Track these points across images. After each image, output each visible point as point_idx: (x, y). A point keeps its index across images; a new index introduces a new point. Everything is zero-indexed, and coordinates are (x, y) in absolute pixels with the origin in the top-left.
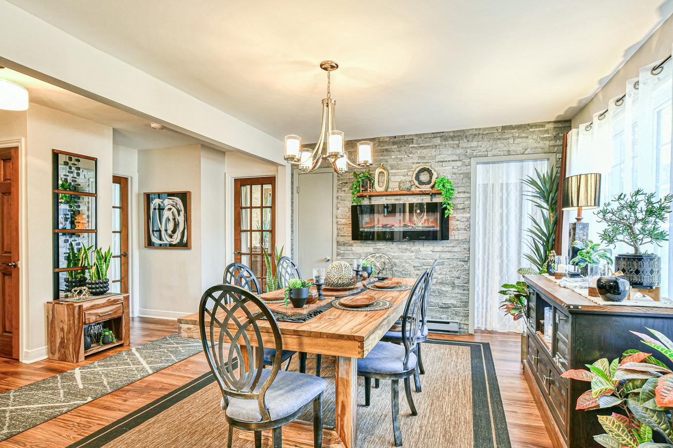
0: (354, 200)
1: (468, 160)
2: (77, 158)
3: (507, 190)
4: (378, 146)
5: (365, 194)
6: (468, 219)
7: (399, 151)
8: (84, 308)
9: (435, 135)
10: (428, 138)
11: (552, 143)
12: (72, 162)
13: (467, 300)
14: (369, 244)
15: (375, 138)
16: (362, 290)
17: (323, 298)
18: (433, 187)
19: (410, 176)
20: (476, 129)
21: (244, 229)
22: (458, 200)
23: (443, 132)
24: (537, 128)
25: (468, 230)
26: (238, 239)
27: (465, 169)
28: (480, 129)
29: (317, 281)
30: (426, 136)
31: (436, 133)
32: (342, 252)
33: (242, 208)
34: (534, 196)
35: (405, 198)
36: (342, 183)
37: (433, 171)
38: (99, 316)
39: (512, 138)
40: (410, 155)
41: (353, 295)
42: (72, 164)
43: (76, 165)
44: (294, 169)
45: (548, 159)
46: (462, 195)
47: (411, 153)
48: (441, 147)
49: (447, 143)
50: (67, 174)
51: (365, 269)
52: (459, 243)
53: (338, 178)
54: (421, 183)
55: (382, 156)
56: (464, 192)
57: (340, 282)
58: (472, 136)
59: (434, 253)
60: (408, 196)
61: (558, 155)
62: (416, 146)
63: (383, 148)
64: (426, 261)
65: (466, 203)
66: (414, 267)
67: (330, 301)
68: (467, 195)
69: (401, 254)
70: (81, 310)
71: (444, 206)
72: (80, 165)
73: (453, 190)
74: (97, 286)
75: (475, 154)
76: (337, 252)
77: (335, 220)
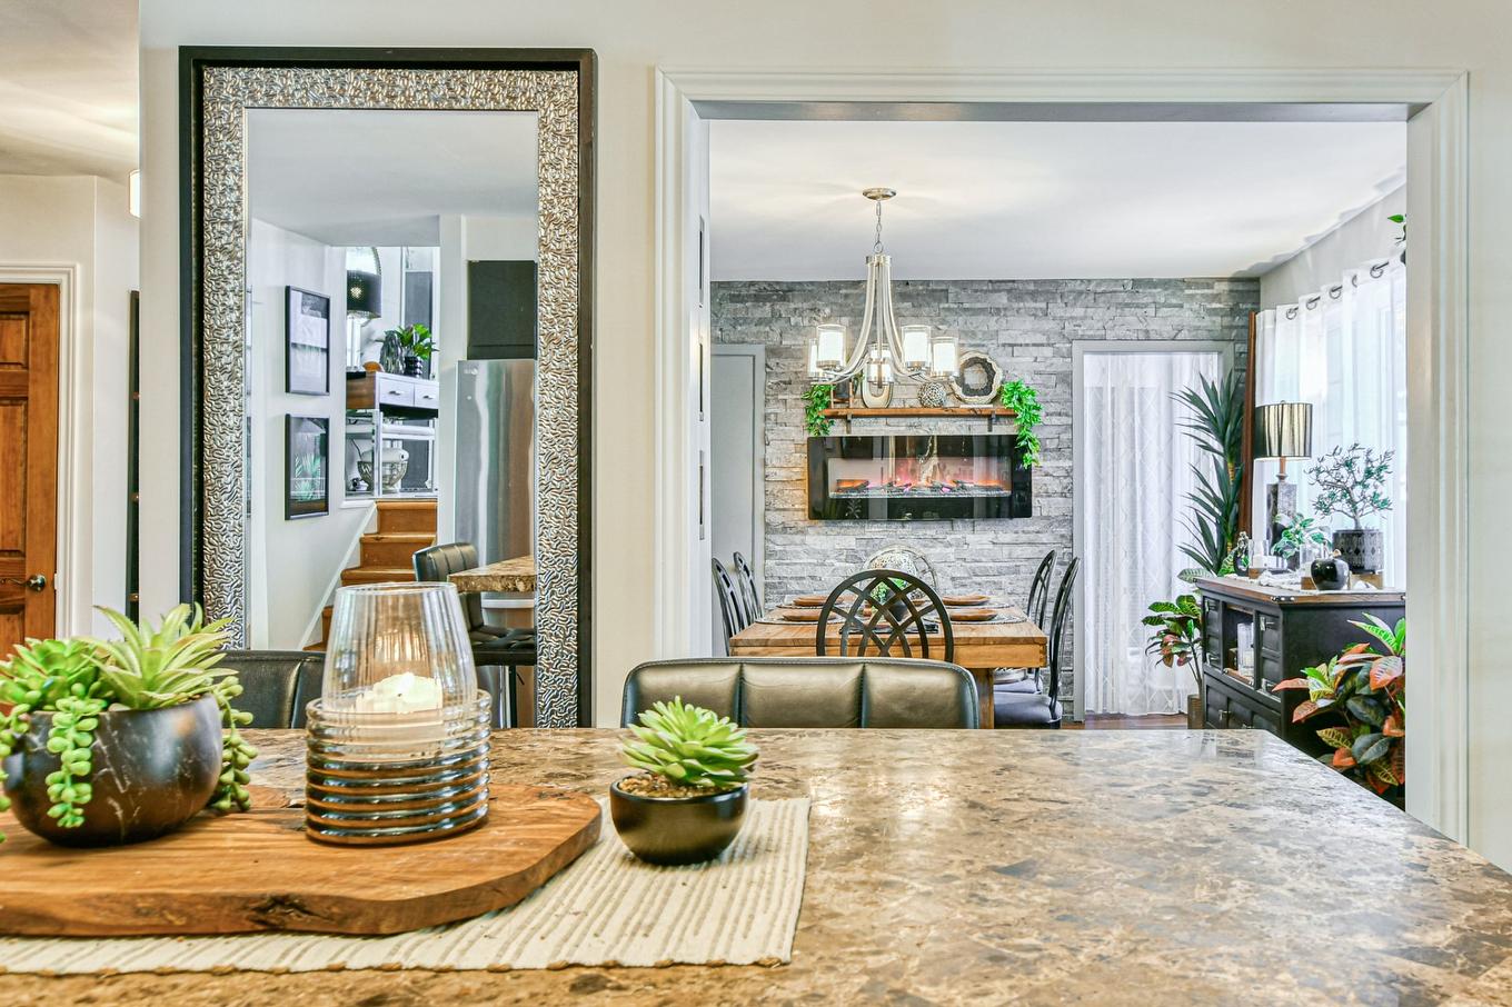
0: (812, 425)
1: (1067, 345)
3: (1141, 410)
6: (1069, 473)
7: (916, 315)
9: (996, 285)
10: (982, 291)
11: (1227, 321)
14: (848, 527)
18: (995, 401)
20: (1082, 280)
22: (1047, 429)
23: (1014, 281)
24: (1198, 289)
25: (1068, 495)
27: (1059, 364)
28: (1089, 281)
30: (976, 287)
31: (998, 281)
32: (777, 548)
34: (1197, 427)
35: (931, 422)
36: (777, 384)
37: (994, 367)
39: (1153, 305)
40: (940, 327)
45: (1220, 353)
46: (1055, 420)
47: (943, 322)
48: (1008, 313)
49: (1021, 305)
52: (1051, 524)
53: (768, 370)
54: (969, 391)
56: (1060, 414)
58: (1074, 294)
59: (997, 548)
60: (938, 419)
61: (1238, 346)
62: (955, 306)
64: (979, 564)
65: (1064, 437)
66: (953, 579)
68: (1065, 420)
71: (1022, 443)
73: (1038, 409)
75: (1080, 333)
76: (766, 548)
77: (759, 470)
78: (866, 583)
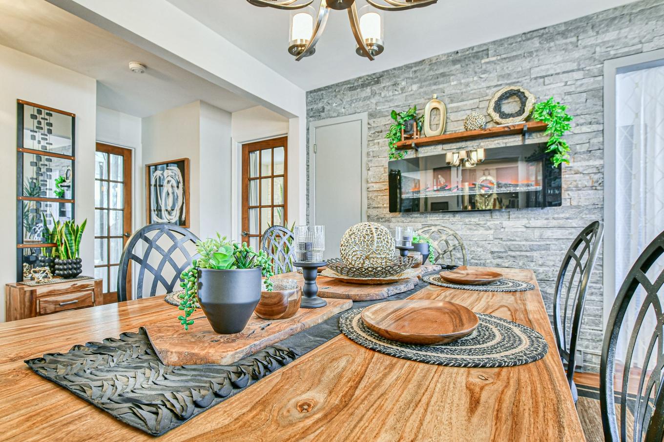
0: (393, 154)
1: (599, 66)
2: (48, 112)
4: (430, 70)
5: (408, 142)
6: (599, 170)
7: (465, 73)
8: (37, 293)
9: (528, 36)
10: (516, 42)
12: (43, 116)
13: (599, 313)
15: (424, 60)
16: (417, 287)
17: (319, 301)
18: (528, 119)
19: (483, 108)
21: (253, 205)
22: (578, 136)
23: (545, 28)
25: (599, 188)
26: (246, 218)
27: (590, 84)
28: (622, 7)
29: (305, 257)
30: (512, 41)
31: (530, 32)
33: (250, 179)
35: (475, 142)
36: (374, 133)
37: (527, 94)
38: (60, 305)
40: (482, 76)
41: (399, 296)
42: (42, 118)
43: (47, 120)
44: (310, 121)
46: (585, 129)
47: (485, 72)
49: (552, 44)
50: (36, 129)
51: (417, 247)
52: (580, 212)
53: (369, 126)
54: (505, 115)
55: (435, 84)
56: (590, 123)
57: (367, 264)
58: (606, 22)
59: (529, 231)
62: (494, 59)
63: (437, 72)
64: (514, 243)
65: (594, 141)
66: (492, 253)
67: (336, 311)
68: (595, 127)
69: (469, 232)
70: (34, 296)
71: (553, 148)
72: (51, 120)
73: (569, 120)
74: (65, 267)
75: (612, 53)
77: (364, 186)
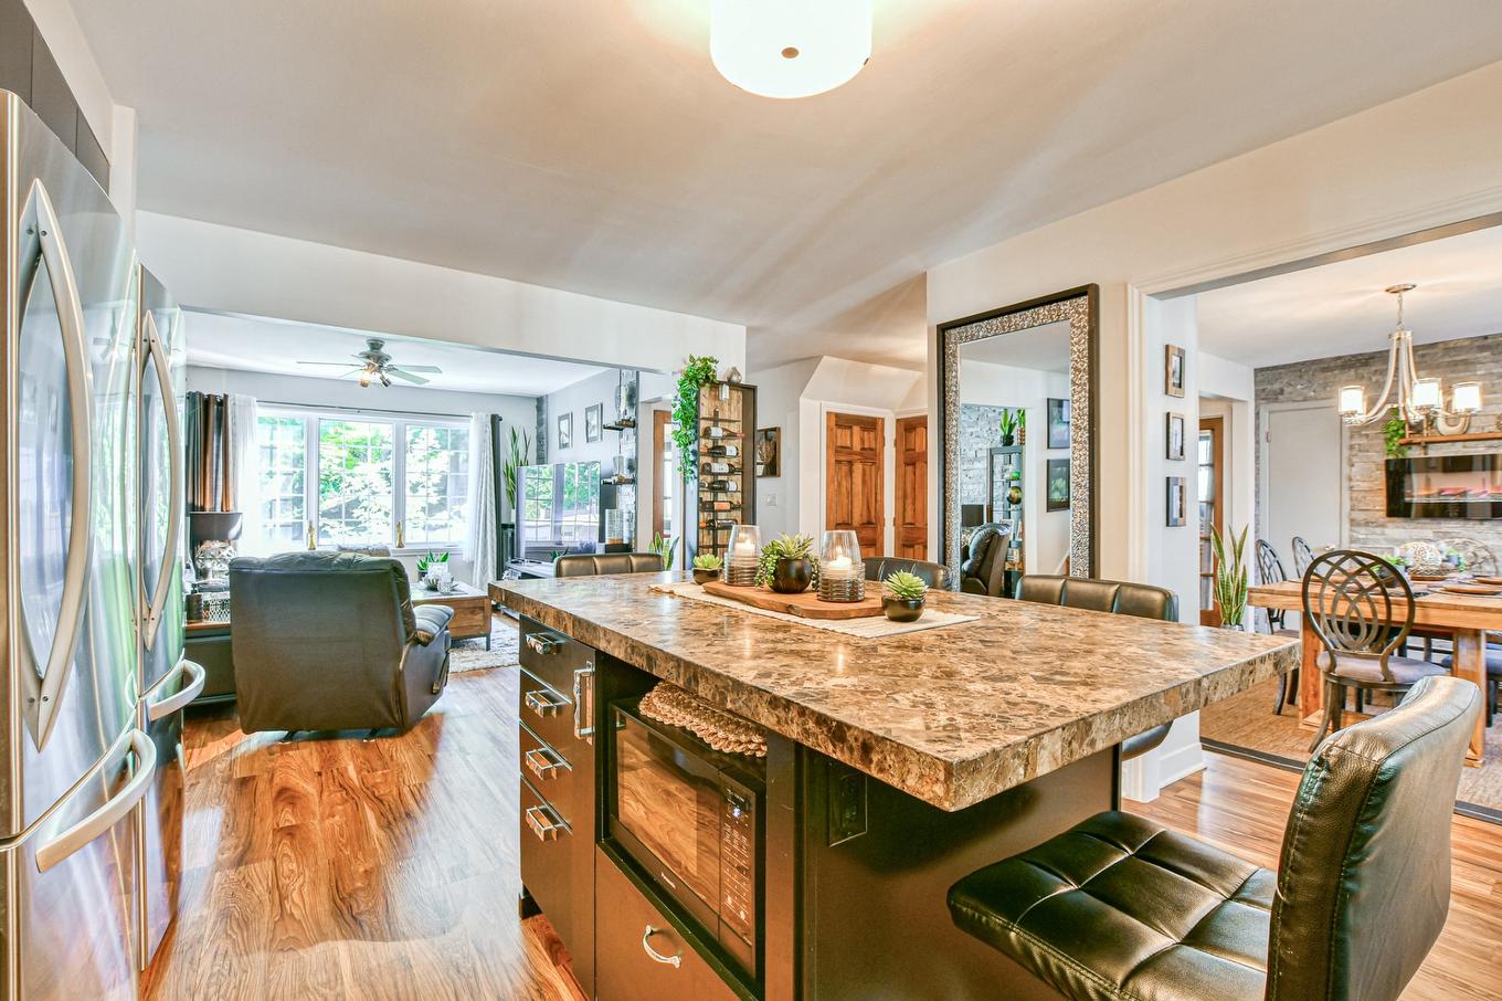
0: (1391, 451)
5: (1415, 440)
14: (1425, 524)
32: (1361, 536)
44: (1261, 404)
63: (1456, 359)
76: (1351, 537)
77: (1346, 484)
78: (1337, 558)
